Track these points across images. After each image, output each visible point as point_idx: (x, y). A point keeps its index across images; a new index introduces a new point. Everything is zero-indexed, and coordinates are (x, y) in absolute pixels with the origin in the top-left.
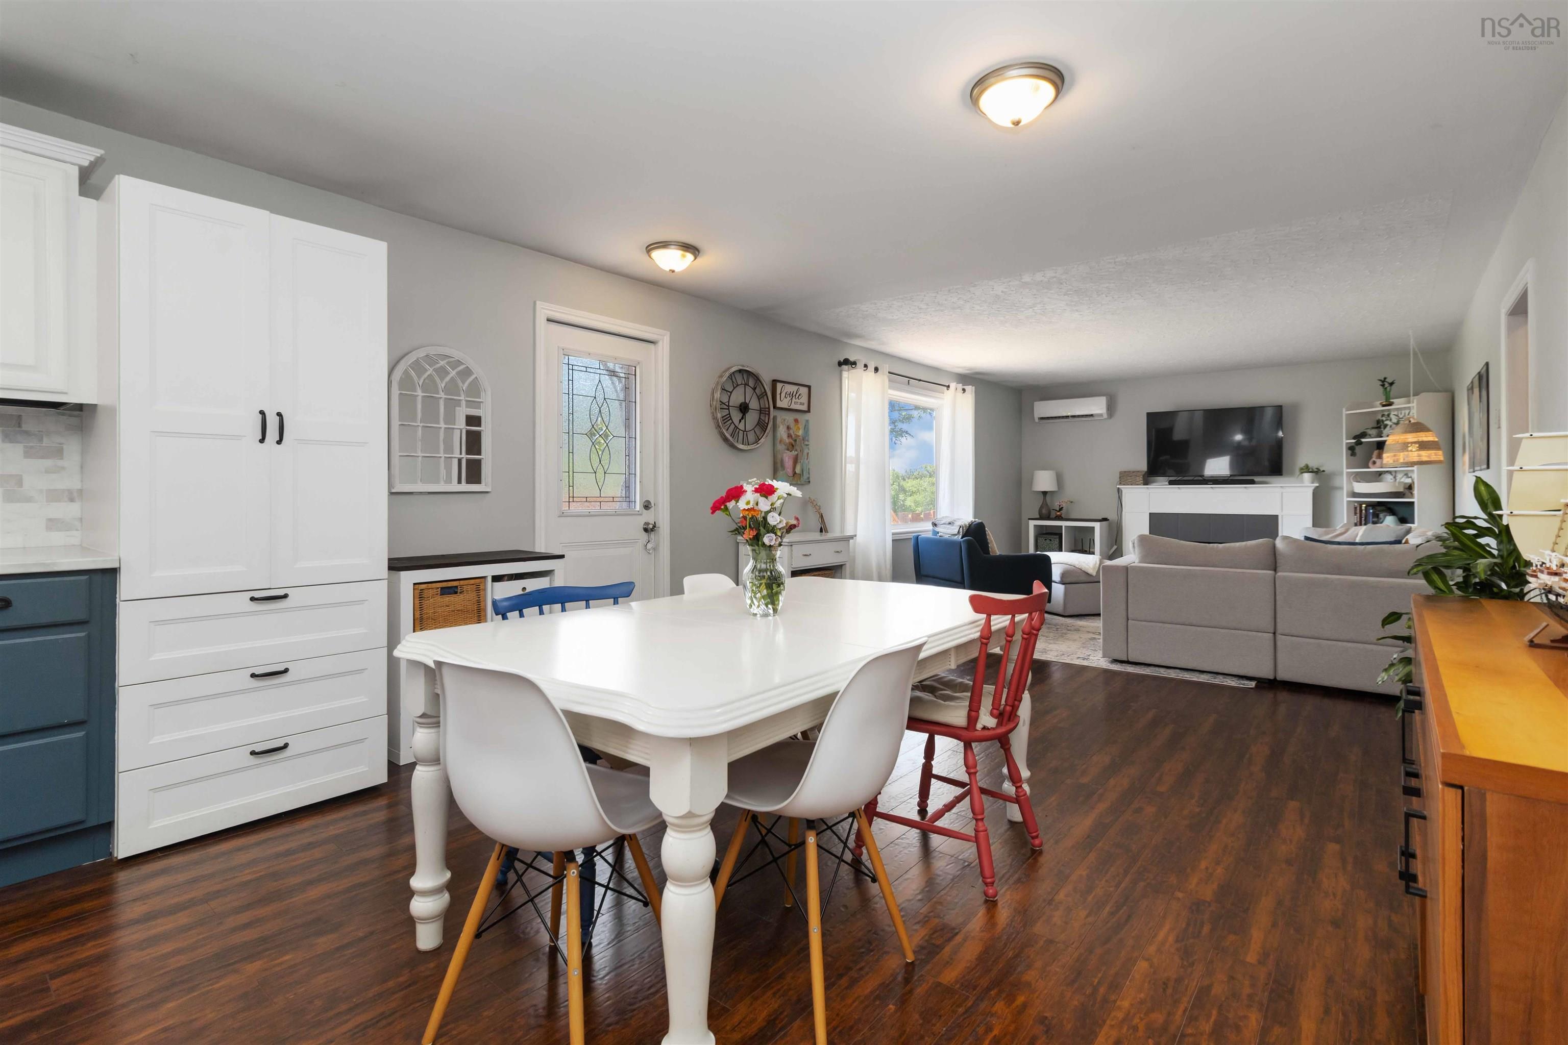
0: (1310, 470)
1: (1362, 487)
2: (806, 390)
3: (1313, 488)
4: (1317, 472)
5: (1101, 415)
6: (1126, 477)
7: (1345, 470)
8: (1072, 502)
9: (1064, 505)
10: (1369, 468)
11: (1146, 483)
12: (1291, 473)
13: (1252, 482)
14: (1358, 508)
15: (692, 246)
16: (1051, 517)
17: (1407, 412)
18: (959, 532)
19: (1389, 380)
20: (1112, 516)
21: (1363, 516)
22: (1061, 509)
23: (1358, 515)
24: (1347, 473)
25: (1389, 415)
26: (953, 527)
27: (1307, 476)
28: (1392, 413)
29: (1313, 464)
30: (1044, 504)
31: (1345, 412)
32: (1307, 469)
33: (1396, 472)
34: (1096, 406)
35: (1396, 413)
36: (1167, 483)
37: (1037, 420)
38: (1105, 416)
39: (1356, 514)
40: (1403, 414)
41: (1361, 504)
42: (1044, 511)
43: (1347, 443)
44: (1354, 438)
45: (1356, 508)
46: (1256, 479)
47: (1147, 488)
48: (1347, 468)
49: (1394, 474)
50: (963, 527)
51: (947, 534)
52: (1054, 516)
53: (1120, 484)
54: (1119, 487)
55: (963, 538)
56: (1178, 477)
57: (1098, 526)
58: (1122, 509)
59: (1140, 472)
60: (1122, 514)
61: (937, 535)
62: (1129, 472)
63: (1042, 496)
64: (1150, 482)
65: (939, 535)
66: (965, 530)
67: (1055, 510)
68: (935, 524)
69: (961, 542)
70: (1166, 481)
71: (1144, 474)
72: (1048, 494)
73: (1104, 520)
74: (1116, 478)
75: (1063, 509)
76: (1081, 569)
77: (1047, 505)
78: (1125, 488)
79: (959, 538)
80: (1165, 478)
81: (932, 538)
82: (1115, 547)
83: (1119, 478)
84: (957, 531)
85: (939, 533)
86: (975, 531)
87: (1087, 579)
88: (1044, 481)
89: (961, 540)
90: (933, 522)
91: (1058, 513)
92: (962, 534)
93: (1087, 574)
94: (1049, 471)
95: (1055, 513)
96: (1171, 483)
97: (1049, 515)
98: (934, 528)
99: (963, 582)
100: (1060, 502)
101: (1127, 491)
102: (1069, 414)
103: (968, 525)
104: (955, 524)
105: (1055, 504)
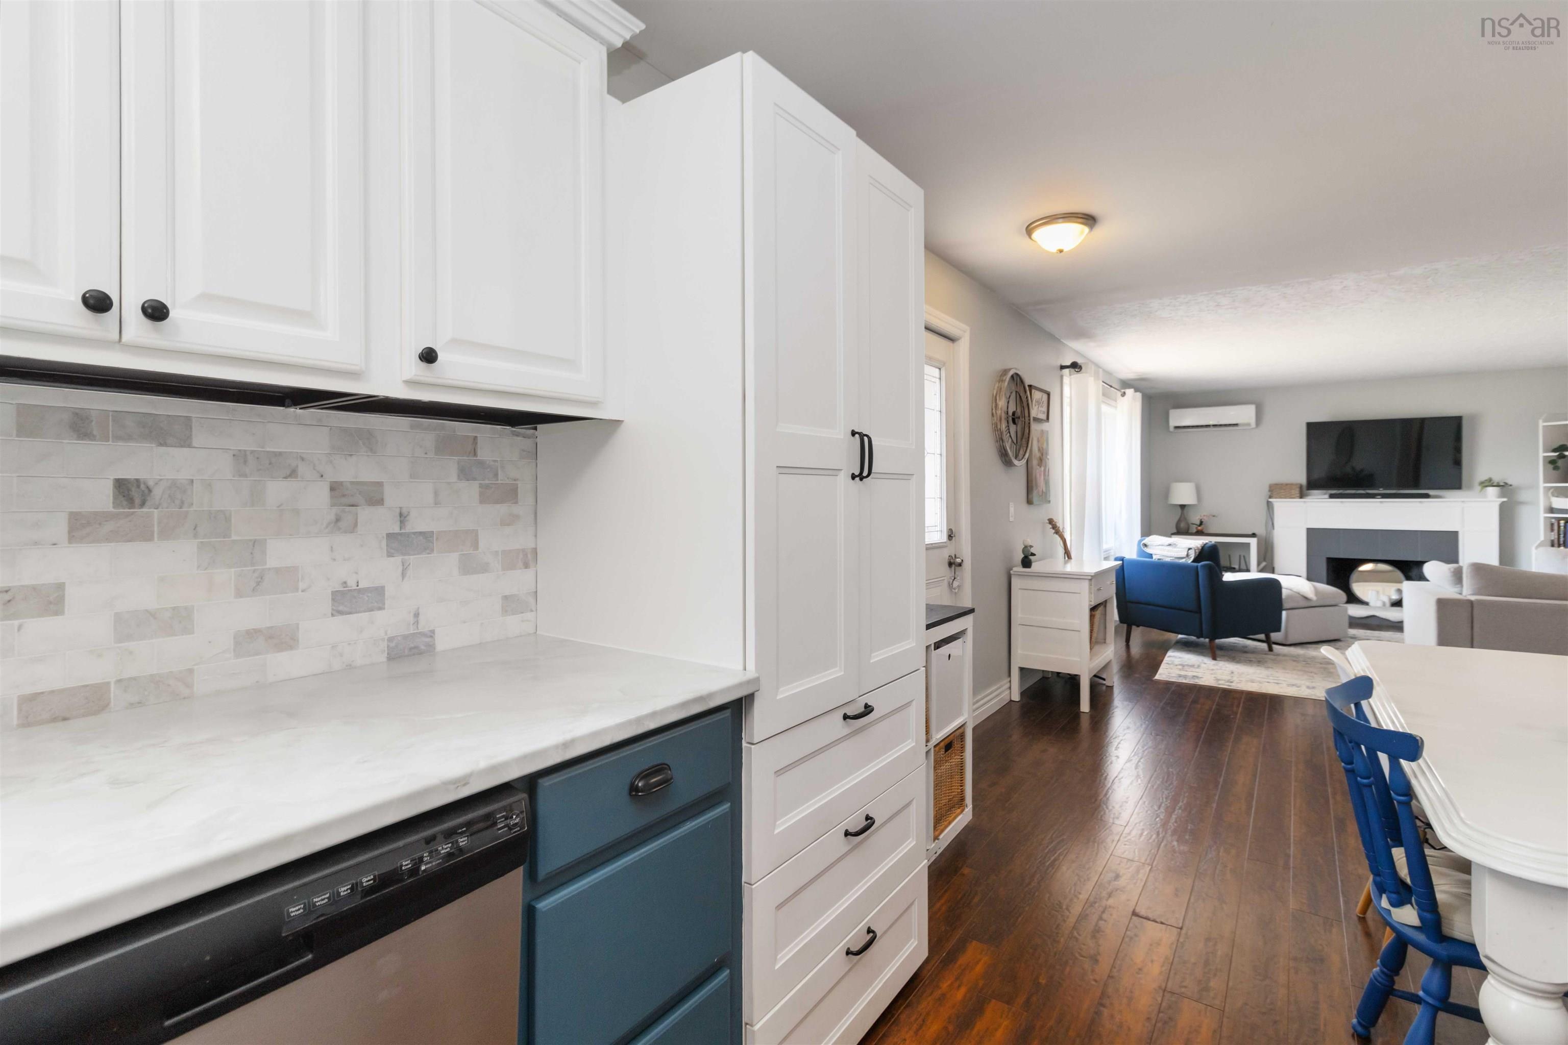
0: (1496, 484)
1: (1560, 503)
2: (1045, 396)
3: (1499, 503)
4: (1502, 486)
5: (1249, 424)
6: (1277, 490)
7: (1543, 485)
8: (1214, 516)
9: (1205, 519)
11: (1302, 496)
12: (1470, 487)
13: (1427, 496)
14: (1557, 525)
15: (1090, 217)
16: (1190, 531)
18: (1188, 555)
20: (1261, 531)
21: (1562, 534)
22: (1201, 523)
23: (1557, 532)
24: (1545, 488)
26: (1175, 549)
27: (1492, 490)
29: (1497, 478)
30: (1182, 519)
31: (1540, 426)
32: (1488, 483)
34: (1244, 414)
36: (1327, 496)
37: (1172, 429)
38: (1253, 425)
39: (1553, 530)
41: (1559, 520)
42: (1182, 525)
43: (1545, 456)
44: (1554, 452)
45: (1553, 525)
46: (1431, 492)
47: (1304, 502)
48: (1545, 483)
50: (1195, 550)
51: (1168, 557)
52: (1195, 531)
53: (1270, 497)
54: (1270, 500)
55: (1199, 563)
56: (1339, 490)
57: (1253, 542)
58: (1273, 524)
59: (1296, 484)
60: (1273, 529)
61: (1152, 558)
62: (1282, 484)
63: (1179, 510)
64: (1307, 495)
65: (1154, 557)
66: (1197, 553)
67: (1196, 525)
68: (1145, 545)
69: (1197, 567)
70: (1325, 494)
71: (1301, 487)
72: (1186, 508)
73: (1254, 535)
74: (1265, 491)
75: (1203, 523)
76: (1299, 594)
77: (1185, 519)
78: (1277, 502)
79: (1189, 562)
80: (1324, 491)
81: (1144, 561)
82: (1264, 564)
83: (1270, 491)
84: (1184, 554)
85: (1153, 555)
86: (1208, 554)
87: (1306, 603)
88: (1183, 494)
89: (1195, 564)
90: (1142, 543)
91: (1199, 528)
92: (1192, 557)
93: (1306, 598)
94: (1188, 484)
95: (1196, 528)
96: (1332, 496)
97: (1188, 529)
98: (1144, 549)
99: (1199, 610)
100: (1201, 516)
101: (1280, 505)
102: (1211, 423)
103: (1200, 548)
104: (1178, 546)
105: (1195, 518)
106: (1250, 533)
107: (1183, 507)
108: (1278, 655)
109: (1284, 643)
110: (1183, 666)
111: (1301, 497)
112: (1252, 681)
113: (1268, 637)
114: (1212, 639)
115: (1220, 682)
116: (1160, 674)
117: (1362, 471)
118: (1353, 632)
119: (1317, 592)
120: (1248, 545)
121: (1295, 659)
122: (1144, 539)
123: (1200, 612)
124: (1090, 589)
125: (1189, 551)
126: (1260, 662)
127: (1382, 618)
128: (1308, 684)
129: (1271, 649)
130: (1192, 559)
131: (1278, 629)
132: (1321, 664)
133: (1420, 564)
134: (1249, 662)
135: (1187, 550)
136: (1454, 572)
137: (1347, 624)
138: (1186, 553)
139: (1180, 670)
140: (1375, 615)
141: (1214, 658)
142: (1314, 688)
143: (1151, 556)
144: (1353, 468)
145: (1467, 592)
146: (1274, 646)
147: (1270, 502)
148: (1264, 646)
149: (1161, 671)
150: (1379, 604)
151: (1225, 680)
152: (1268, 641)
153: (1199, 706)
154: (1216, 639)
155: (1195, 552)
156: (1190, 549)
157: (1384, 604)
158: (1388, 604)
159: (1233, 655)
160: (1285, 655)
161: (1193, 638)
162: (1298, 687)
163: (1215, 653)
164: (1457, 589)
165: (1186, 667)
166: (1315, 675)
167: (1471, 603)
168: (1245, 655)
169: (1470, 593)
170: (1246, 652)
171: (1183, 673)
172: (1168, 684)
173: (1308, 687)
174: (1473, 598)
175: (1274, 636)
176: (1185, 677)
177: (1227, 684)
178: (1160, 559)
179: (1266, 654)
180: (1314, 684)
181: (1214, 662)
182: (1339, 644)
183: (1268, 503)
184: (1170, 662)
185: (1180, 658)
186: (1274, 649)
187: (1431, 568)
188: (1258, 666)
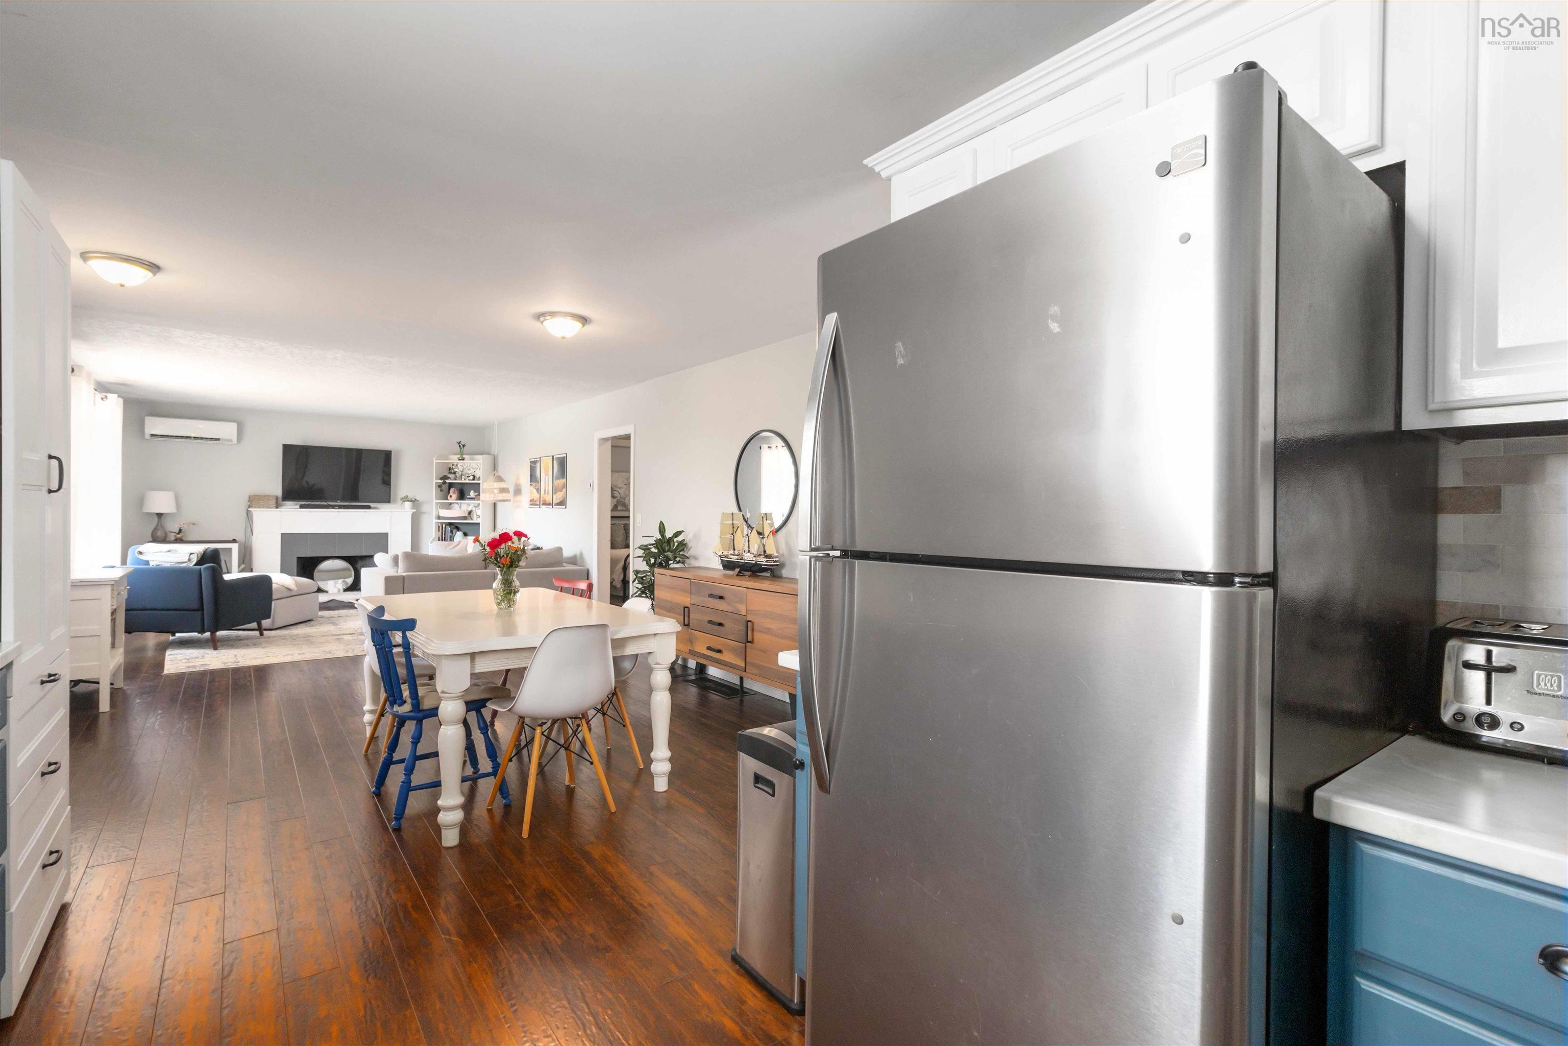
0: (410, 500)
1: (444, 513)
3: (412, 513)
4: (414, 501)
5: (231, 440)
6: (255, 501)
7: (435, 501)
8: (194, 524)
9: (184, 528)
10: (448, 499)
11: (277, 506)
12: (395, 502)
13: (369, 507)
14: (441, 527)
15: (154, 264)
16: (168, 539)
17: (469, 465)
18: (189, 560)
19: (463, 443)
20: (240, 537)
21: (444, 532)
22: (180, 531)
23: (441, 531)
24: (436, 503)
25: (457, 465)
26: (176, 555)
27: (408, 504)
28: (459, 464)
29: (410, 496)
30: (159, 526)
31: (435, 461)
32: (406, 499)
33: (461, 503)
34: (227, 430)
35: (462, 464)
36: (298, 507)
37: (147, 436)
38: (235, 441)
39: (439, 530)
40: (466, 466)
41: (442, 523)
42: (160, 533)
43: (436, 483)
44: (441, 479)
45: (439, 527)
46: (372, 505)
47: (280, 511)
48: (435, 499)
49: (460, 504)
50: (198, 554)
51: (167, 562)
52: (173, 538)
53: (249, 507)
54: (249, 509)
55: (202, 565)
56: (308, 501)
57: (235, 547)
58: (252, 530)
59: (273, 496)
60: (252, 535)
61: (149, 564)
62: (260, 496)
63: (156, 519)
64: (281, 505)
65: (151, 564)
66: (199, 559)
67: (175, 533)
68: (140, 553)
69: (200, 569)
70: (296, 505)
71: (277, 498)
72: (163, 516)
73: (234, 541)
74: (244, 502)
75: (182, 531)
76: (283, 586)
77: (162, 527)
78: (255, 511)
79: (191, 565)
80: (296, 503)
81: (140, 569)
82: (243, 566)
83: (249, 501)
84: (186, 559)
85: (150, 562)
86: (211, 559)
87: (290, 594)
88: (161, 502)
89: (198, 567)
90: (136, 552)
91: (178, 536)
92: (195, 560)
93: (289, 589)
94: (170, 492)
95: (175, 536)
96: (302, 507)
97: (166, 536)
98: (139, 557)
99: (201, 609)
100: (180, 525)
101: (257, 513)
102: (192, 435)
103: (203, 552)
104: (178, 552)
105: (172, 527)
106: (231, 539)
107: (160, 515)
108: (269, 637)
109: (272, 628)
110: (188, 659)
111: (277, 508)
112: (255, 658)
113: (259, 624)
114: (213, 632)
115: (228, 664)
116: (167, 670)
117: (314, 485)
118: (321, 613)
119: (297, 584)
120: (230, 549)
121: (283, 638)
122: (138, 547)
123: (203, 610)
124: (112, 594)
125: (191, 556)
126: (255, 645)
127: (339, 601)
128: (298, 652)
129: (261, 634)
130: (194, 563)
131: (268, 616)
132: (304, 638)
133: (372, 557)
134: (247, 646)
135: (189, 555)
136: (394, 559)
137: (318, 608)
138: (188, 558)
139: (186, 663)
140: (336, 599)
141: (215, 648)
142: (304, 654)
143: (147, 563)
144: (308, 483)
145: (401, 571)
146: (265, 632)
147: (250, 511)
148: (257, 633)
149: (166, 668)
150: (336, 591)
151: (231, 662)
152: (260, 629)
153: (217, 684)
154: (217, 631)
155: (198, 556)
156: (191, 554)
157: (339, 590)
158: (342, 590)
159: (229, 643)
160: (274, 637)
161: (195, 635)
162: (292, 655)
163: (214, 644)
164: (395, 570)
165: (191, 660)
166: (301, 646)
167: (403, 577)
168: (242, 642)
169: (402, 571)
170: (240, 640)
171: (191, 664)
172: (180, 677)
173: (299, 654)
174: (404, 574)
175: (266, 623)
176: (195, 667)
177: (235, 664)
178: (159, 565)
179: (258, 639)
180: (303, 652)
181: (216, 651)
182: (312, 623)
183: (247, 510)
184: (173, 659)
185: (181, 654)
186: (265, 634)
187: (379, 558)
188: (255, 648)
